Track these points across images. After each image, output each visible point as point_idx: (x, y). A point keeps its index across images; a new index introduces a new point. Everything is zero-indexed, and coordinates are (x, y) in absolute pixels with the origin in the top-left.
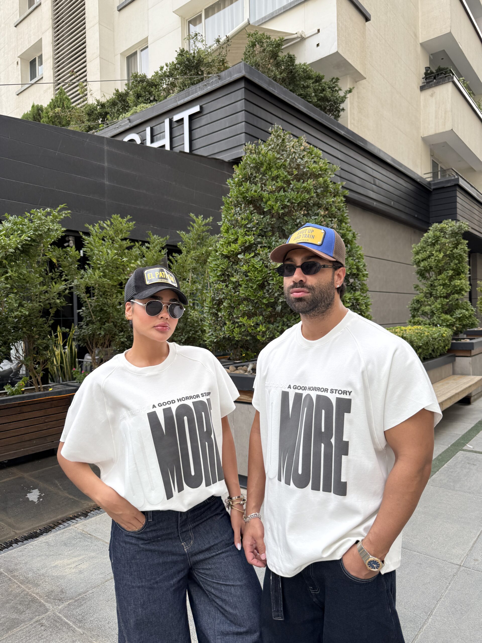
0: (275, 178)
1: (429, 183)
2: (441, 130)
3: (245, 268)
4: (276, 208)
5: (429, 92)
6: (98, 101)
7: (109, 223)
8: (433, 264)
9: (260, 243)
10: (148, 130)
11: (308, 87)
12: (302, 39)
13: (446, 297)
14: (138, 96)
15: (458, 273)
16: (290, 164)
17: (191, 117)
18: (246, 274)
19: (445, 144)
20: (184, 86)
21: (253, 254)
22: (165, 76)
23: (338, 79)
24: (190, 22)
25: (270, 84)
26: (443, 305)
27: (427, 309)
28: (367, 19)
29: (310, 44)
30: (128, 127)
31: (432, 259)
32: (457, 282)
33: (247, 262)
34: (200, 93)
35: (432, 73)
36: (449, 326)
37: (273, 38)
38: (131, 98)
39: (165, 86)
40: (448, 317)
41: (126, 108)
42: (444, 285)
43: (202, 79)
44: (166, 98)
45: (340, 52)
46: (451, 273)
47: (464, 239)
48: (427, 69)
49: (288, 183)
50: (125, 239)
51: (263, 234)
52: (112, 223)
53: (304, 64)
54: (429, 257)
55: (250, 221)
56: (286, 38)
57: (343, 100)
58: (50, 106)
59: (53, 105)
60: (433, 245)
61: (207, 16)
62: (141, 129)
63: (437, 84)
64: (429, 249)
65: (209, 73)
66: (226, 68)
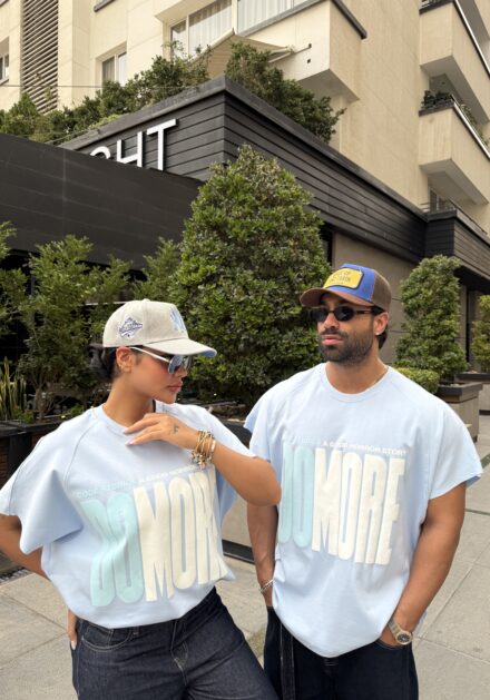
0: (242, 203)
1: (426, 214)
2: (439, 158)
3: (205, 300)
4: (241, 236)
5: (427, 118)
6: (66, 109)
7: (62, 243)
8: (421, 302)
9: (223, 273)
10: (119, 143)
11: (296, 105)
12: (293, 54)
13: (435, 338)
14: (110, 105)
15: (448, 312)
16: (258, 188)
17: (166, 131)
18: (206, 307)
19: (444, 174)
20: (160, 98)
21: (214, 286)
22: (140, 85)
23: (329, 99)
24: (173, 29)
25: (253, 100)
26: (430, 347)
27: (413, 350)
28: (363, 36)
29: (301, 59)
30: (97, 138)
31: (421, 297)
32: (447, 322)
33: (208, 293)
34: (176, 106)
35: (431, 97)
36: (437, 369)
37: (259, 51)
38: (102, 107)
39: (140, 96)
40: (436, 359)
41: (96, 118)
42: (433, 325)
43: (180, 91)
44: (139, 109)
45: (333, 70)
46: (440, 312)
47: (456, 276)
48: (427, 93)
49: (256, 208)
50: (80, 262)
51: (226, 264)
52: (66, 244)
53: (293, 81)
54: (417, 294)
55: (213, 249)
56: (273, 52)
57: (334, 121)
58: (12, 111)
59: (16, 110)
60: (422, 281)
61: (191, 23)
62: (111, 142)
63: (437, 110)
64: (418, 285)
65: (188, 84)
66: (207, 80)
